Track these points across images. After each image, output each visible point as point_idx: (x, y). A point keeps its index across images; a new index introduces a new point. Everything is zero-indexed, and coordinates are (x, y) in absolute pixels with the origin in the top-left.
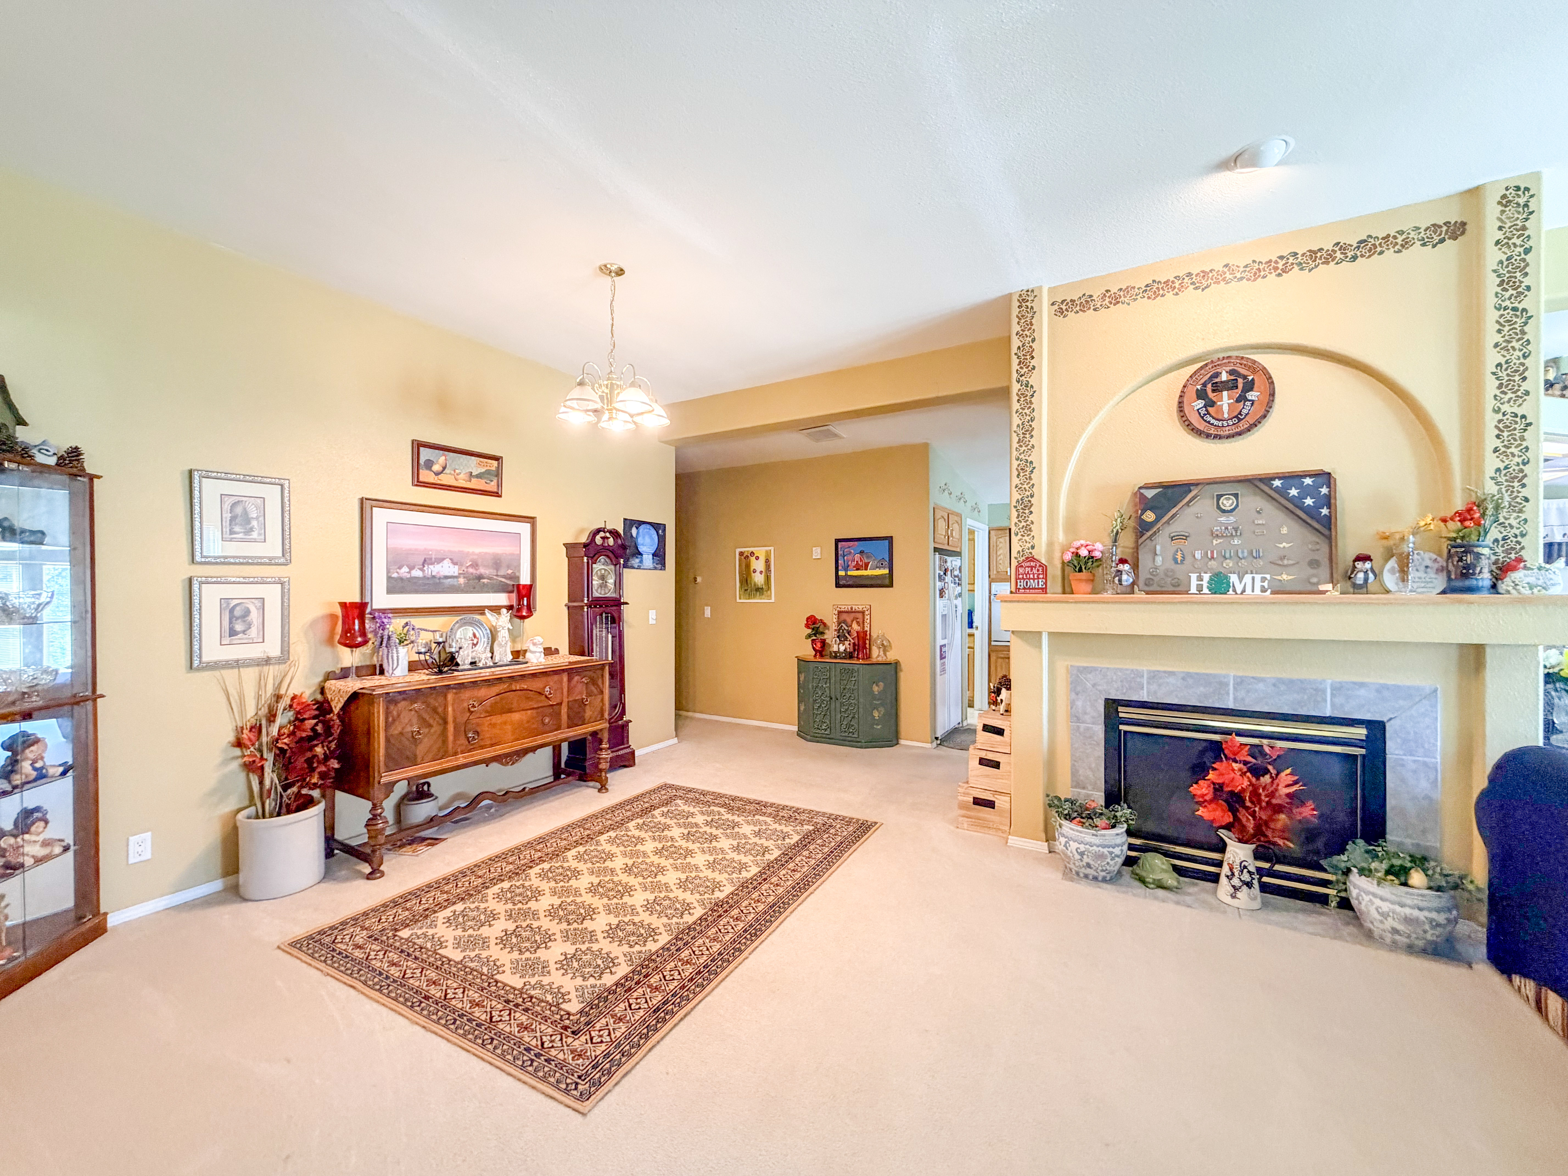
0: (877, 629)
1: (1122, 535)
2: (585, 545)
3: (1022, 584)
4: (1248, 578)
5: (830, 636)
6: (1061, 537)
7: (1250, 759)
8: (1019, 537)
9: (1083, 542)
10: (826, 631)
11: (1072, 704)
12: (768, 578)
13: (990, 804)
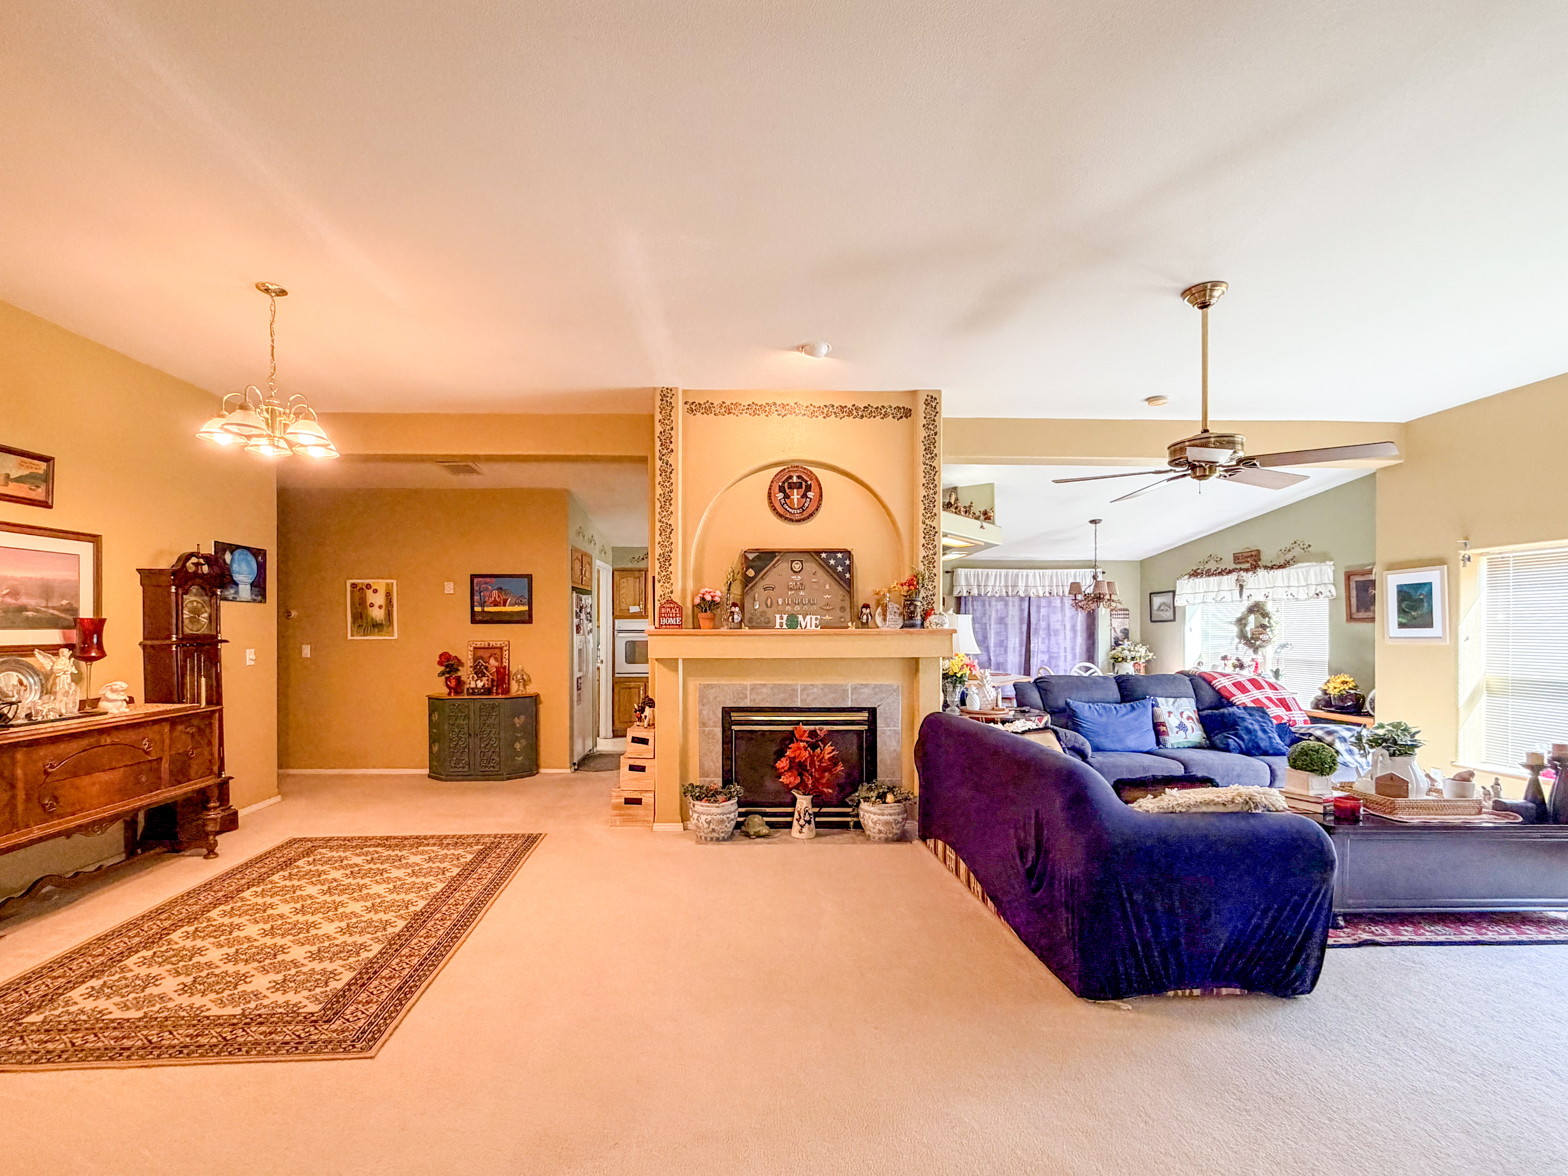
0: (516, 664)
1: (733, 585)
2: (174, 573)
3: (664, 621)
4: (808, 618)
5: (466, 673)
6: (690, 585)
7: (809, 739)
9: (707, 589)
10: (460, 668)
11: (700, 713)
12: (389, 614)
13: (638, 801)
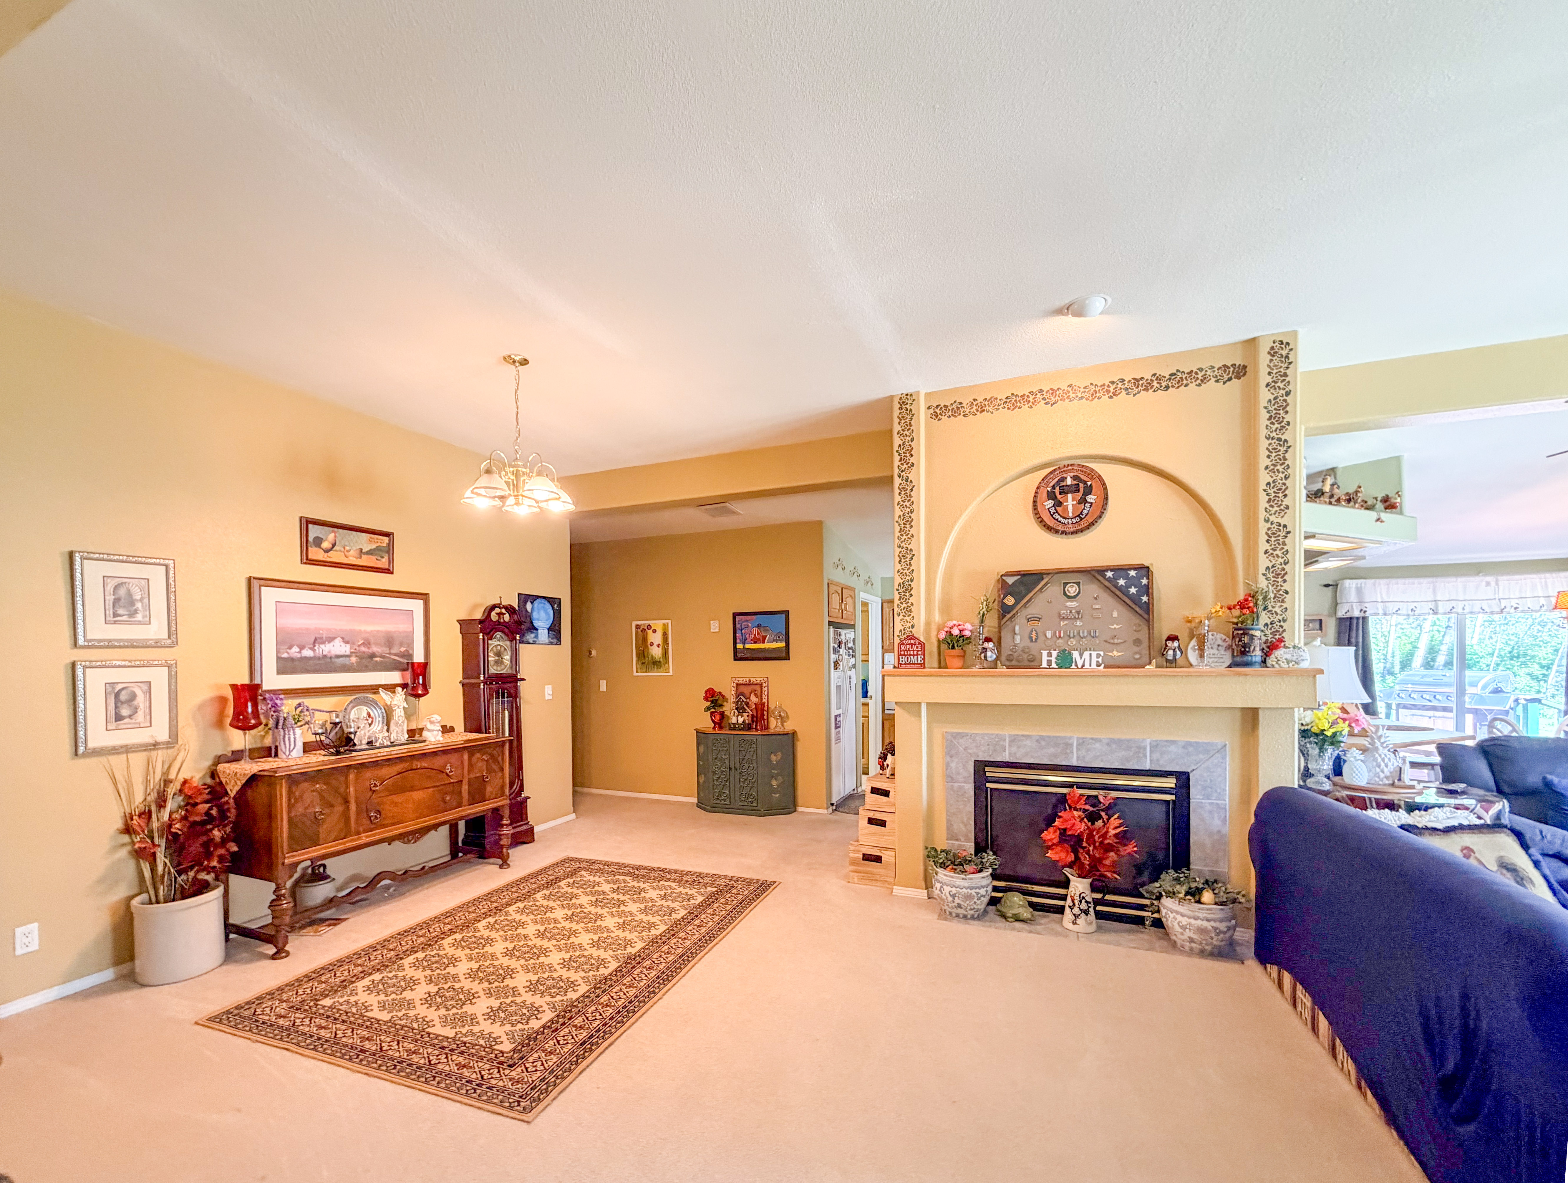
0: (775, 700)
1: (987, 616)
2: (481, 622)
3: (903, 660)
4: (1086, 654)
6: (936, 618)
7: (1088, 807)
8: (901, 617)
9: (954, 622)
10: (725, 703)
11: (948, 765)
12: (665, 652)
13: (878, 859)
